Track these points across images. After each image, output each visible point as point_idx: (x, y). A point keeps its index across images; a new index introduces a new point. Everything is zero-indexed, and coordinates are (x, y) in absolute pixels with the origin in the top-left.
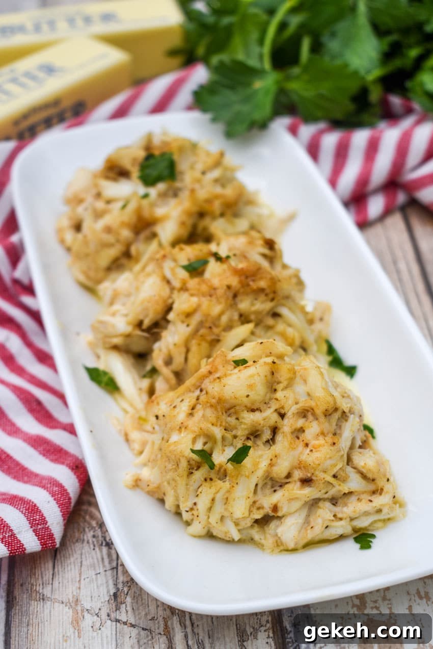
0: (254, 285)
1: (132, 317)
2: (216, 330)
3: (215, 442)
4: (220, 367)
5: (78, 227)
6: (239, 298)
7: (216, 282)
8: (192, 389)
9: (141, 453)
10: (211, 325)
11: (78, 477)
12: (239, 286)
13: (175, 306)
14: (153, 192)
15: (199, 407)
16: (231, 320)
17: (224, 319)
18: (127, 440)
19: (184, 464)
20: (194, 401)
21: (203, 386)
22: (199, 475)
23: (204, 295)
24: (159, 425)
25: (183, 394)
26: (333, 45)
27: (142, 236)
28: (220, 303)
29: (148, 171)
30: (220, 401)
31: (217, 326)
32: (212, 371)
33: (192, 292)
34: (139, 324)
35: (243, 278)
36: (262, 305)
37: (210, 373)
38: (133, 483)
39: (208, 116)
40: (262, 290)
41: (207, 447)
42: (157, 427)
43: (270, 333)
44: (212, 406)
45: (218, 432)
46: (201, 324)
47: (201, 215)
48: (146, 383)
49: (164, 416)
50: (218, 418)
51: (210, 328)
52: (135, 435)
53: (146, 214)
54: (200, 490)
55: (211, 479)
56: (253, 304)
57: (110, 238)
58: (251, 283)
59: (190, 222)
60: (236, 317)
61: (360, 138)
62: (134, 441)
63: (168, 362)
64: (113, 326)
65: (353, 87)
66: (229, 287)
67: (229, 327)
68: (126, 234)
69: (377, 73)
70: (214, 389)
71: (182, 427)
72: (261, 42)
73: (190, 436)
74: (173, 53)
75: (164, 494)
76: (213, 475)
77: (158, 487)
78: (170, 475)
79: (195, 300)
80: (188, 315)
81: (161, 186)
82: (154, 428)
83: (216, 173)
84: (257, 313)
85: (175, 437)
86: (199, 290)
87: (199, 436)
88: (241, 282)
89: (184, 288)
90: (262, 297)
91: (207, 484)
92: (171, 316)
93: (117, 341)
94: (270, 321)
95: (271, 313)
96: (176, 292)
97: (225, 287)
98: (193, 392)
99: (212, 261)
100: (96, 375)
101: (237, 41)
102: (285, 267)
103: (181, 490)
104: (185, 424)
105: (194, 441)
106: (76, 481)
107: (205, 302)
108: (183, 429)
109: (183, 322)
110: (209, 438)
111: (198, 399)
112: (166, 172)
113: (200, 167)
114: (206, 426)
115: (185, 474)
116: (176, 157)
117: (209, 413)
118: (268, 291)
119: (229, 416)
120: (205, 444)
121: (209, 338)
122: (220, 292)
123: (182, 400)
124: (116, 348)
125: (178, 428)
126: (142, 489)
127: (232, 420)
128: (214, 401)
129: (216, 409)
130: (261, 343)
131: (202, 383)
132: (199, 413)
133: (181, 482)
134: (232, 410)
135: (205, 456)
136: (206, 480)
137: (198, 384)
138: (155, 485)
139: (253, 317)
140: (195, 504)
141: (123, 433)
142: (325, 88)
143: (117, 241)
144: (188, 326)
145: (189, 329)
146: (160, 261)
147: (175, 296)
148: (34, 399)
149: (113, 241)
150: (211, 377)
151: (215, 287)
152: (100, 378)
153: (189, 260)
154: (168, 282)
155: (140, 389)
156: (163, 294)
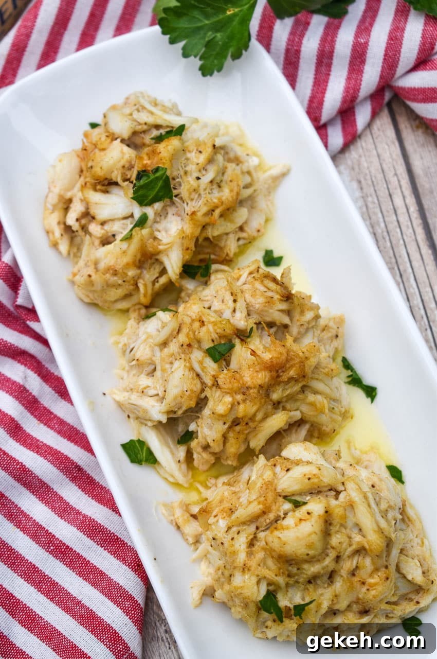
2: (252, 425)
7: (248, 380)
9: (195, 544)
10: (247, 421)
12: (271, 381)
13: (210, 405)
14: (151, 212)
19: (253, 608)
20: (251, 537)
21: (259, 523)
23: (236, 393)
27: (147, 265)
28: (255, 404)
29: (142, 192)
30: (281, 557)
31: (253, 422)
32: (266, 511)
33: (224, 390)
35: (274, 372)
36: (292, 389)
37: (264, 513)
40: (292, 378)
41: (271, 588)
44: (273, 557)
50: (280, 568)
52: (187, 530)
56: (284, 391)
57: (117, 280)
59: (192, 245)
62: (187, 535)
63: (206, 446)
66: (261, 386)
67: (264, 419)
70: (274, 543)
71: (245, 568)
73: (255, 578)
79: (229, 398)
81: (158, 206)
84: (289, 395)
85: (238, 577)
86: (232, 388)
87: (262, 580)
88: (272, 378)
89: (215, 385)
90: (293, 382)
92: (207, 414)
94: (300, 397)
96: (208, 388)
97: (258, 386)
99: (238, 344)
100: (134, 454)
104: (248, 565)
105: (258, 583)
107: (241, 406)
108: (247, 572)
109: (219, 420)
110: (274, 584)
111: (255, 536)
112: (162, 193)
117: (272, 565)
118: (297, 378)
119: (290, 565)
120: (269, 585)
121: (246, 432)
122: (254, 391)
123: (239, 533)
125: (241, 568)
127: (293, 570)
129: (277, 561)
131: (257, 520)
132: (259, 555)
133: (251, 620)
134: (293, 562)
137: (253, 520)
143: (124, 281)
144: (225, 423)
145: (226, 426)
146: (185, 347)
147: (208, 393)
148: (73, 467)
149: (120, 282)
150: (266, 516)
151: (247, 386)
152: (139, 455)
153: (213, 341)
154: (198, 375)
155: (179, 461)
156: (195, 389)
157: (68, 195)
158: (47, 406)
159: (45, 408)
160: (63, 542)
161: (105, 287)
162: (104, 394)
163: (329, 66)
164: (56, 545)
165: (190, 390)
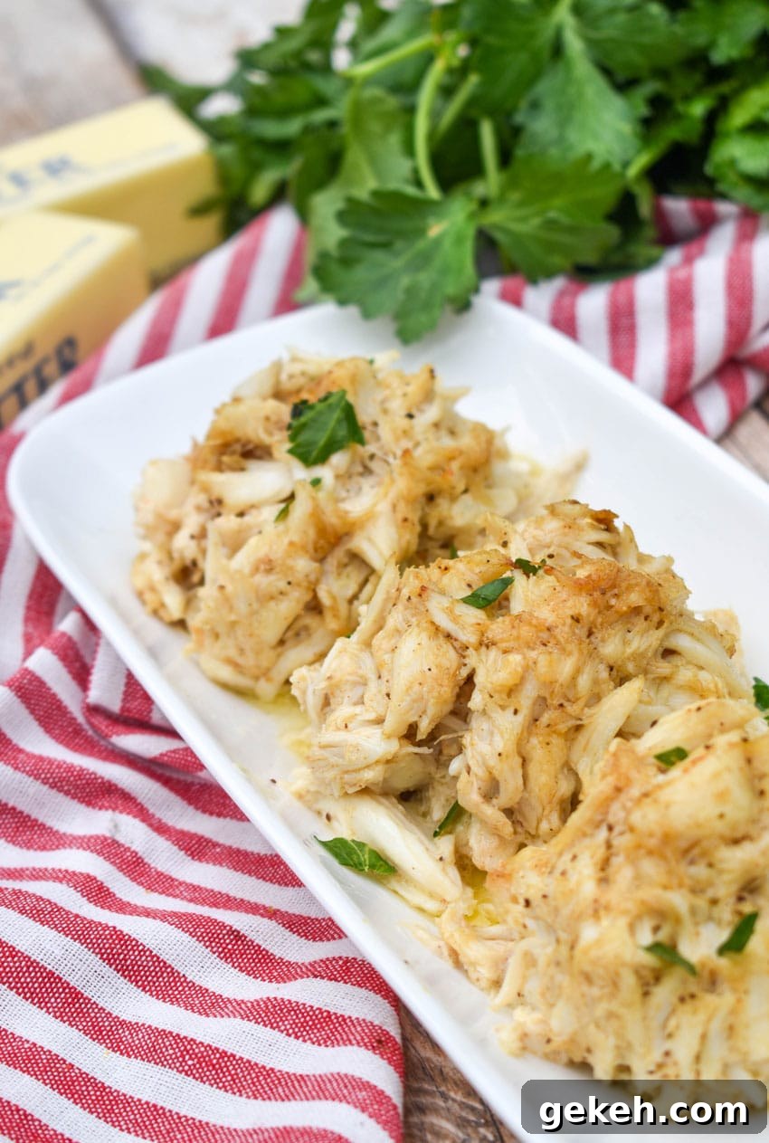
0: (621, 605)
1: (394, 722)
2: (570, 708)
3: (677, 920)
4: (634, 774)
5: (187, 576)
6: (598, 635)
7: (546, 615)
8: (588, 830)
9: (497, 984)
10: (562, 701)
11: (390, 1061)
12: (594, 612)
13: (478, 679)
14: (326, 473)
15: (617, 861)
16: (596, 682)
17: (584, 682)
18: (458, 963)
19: (629, 981)
20: (601, 852)
21: (611, 819)
22: (665, 993)
23: (530, 647)
24: (536, 918)
25: (572, 845)
26: (541, 126)
27: (332, 562)
28: (570, 654)
29: (305, 437)
30: (667, 838)
31: (572, 701)
32: (621, 784)
33: (504, 645)
34: (410, 734)
35: (597, 594)
36: (643, 640)
37: (618, 790)
38: (516, 1045)
39: (353, 311)
40: (636, 611)
41: (663, 936)
42: (530, 923)
43: (666, 690)
44: (650, 853)
45: (679, 901)
46: (542, 702)
47: (431, 498)
48: (446, 845)
49: (545, 896)
50: (670, 872)
51: (561, 705)
52: (474, 951)
53: (332, 519)
54: (672, 1023)
55: (693, 996)
56: (625, 643)
57: (275, 582)
58: (613, 602)
59: (415, 517)
60: (604, 674)
61: (650, 288)
62: (474, 964)
63: (491, 790)
64: (357, 748)
65: (606, 195)
66: (576, 619)
67: (596, 698)
68: (303, 565)
69: (642, 161)
70: (646, 818)
71: (598, 910)
72: (409, 150)
73: (622, 922)
74: (199, 210)
75: (589, 1050)
76: (693, 988)
77: (573, 1041)
78: (601, 1009)
79: (515, 659)
80: (511, 691)
81: (339, 460)
82: (525, 926)
83: (432, 413)
84: (636, 657)
85: (589, 933)
86: (518, 638)
87: (639, 917)
88: (594, 604)
89: (485, 644)
90: (640, 624)
91: (688, 1007)
92: (476, 701)
93: (370, 776)
94: (663, 667)
95: (661, 650)
96: (471, 652)
97: (569, 621)
98: (592, 835)
99: (518, 576)
100: (345, 853)
101: (355, 156)
102: (642, 559)
103: (634, 1032)
104: (603, 901)
105: (632, 928)
106: (391, 1069)
107: (541, 657)
108: (602, 913)
109: (503, 708)
110: (662, 916)
111: (609, 845)
112: (343, 432)
113: (398, 406)
114: (652, 894)
115: (637, 996)
116: (350, 398)
117: (650, 867)
118: (648, 610)
119: (692, 862)
120: (656, 929)
121: (563, 727)
122: (563, 632)
123: (574, 858)
124: (366, 791)
125: (590, 911)
126: (534, 1053)
127: (700, 871)
128: (653, 842)
129: (663, 857)
130: (699, 709)
131: (607, 813)
132: (623, 874)
133: (632, 1018)
134: (696, 851)
135: (666, 952)
136: (682, 1000)
137: (599, 817)
138: (565, 1037)
139: (631, 667)
140: (667, 1054)
141: (446, 952)
142: (556, 208)
143: (289, 583)
144: (516, 712)
145: (520, 718)
146: (414, 599)
147: (472, 659)
148: (224, 932)
149: (282, 585)
150: (623, 797)
151: (547, 625)
152: (355, 857)
153: (469, 586)
154: (448, 636)
155: (441, 859)
156: (446, 664)
157: (173, 514)
158: (163, 870)
159: (160, 874)
160: (214, 1045)
161: (255, 606)
162: (274, 781)
163: (631, 329)
164: (199, 1055)
165: (437, 667)
